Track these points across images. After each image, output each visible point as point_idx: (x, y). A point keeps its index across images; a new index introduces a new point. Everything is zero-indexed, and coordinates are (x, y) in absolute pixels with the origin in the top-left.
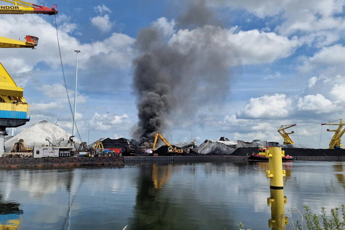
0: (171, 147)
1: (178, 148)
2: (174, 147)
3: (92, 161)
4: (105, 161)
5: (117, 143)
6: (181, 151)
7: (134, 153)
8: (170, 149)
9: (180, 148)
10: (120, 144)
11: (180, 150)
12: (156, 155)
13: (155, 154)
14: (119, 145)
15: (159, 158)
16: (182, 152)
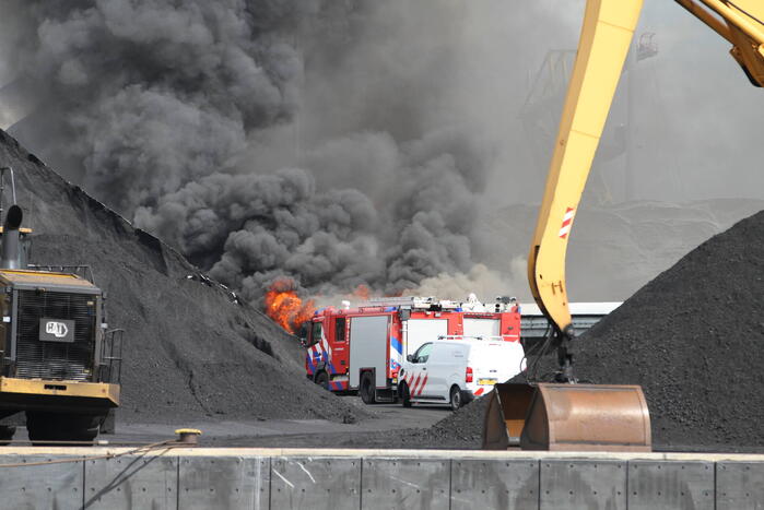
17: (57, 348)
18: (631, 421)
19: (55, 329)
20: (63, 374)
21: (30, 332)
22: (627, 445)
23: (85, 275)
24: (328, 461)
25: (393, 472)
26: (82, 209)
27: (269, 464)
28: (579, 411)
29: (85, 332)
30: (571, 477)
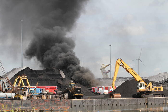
0: (142, 82)
1: (154, 84)
2: (147, 81)
3: (25, 105)
4: (44, 106)
5: (43, 77)
6: (159, 89)
7: (80, 92)
8: (141, 86)
9: (158, 84)
10: (48, 77)
11: (157, 87)
12: (117, 96)
13: (115, 95)
14: (46, 80)
15: (123, 100)
16: (162, 90)
17: (79, 92)
18: (119, 96)
19: (79, 91)
20: (79, 94)
21: (77, 91)
22: (119, 98)
23: (80, 87)
24: (99, 100)
25: (104, 100)
27: (95, 100)
28: (116, 95)
29: (81, 91)
30: (116, 100)
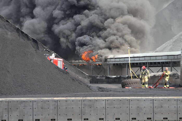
26: (19, 33)
